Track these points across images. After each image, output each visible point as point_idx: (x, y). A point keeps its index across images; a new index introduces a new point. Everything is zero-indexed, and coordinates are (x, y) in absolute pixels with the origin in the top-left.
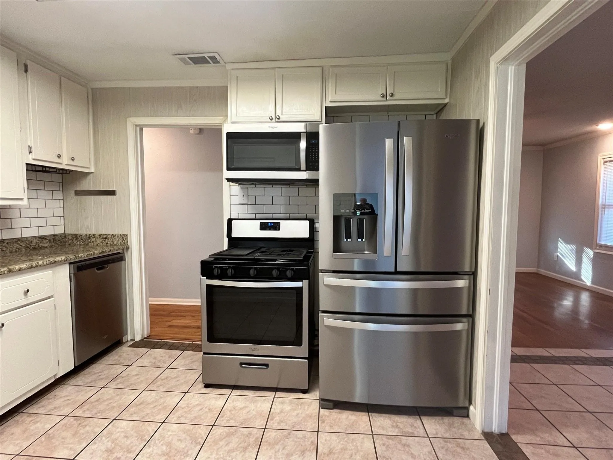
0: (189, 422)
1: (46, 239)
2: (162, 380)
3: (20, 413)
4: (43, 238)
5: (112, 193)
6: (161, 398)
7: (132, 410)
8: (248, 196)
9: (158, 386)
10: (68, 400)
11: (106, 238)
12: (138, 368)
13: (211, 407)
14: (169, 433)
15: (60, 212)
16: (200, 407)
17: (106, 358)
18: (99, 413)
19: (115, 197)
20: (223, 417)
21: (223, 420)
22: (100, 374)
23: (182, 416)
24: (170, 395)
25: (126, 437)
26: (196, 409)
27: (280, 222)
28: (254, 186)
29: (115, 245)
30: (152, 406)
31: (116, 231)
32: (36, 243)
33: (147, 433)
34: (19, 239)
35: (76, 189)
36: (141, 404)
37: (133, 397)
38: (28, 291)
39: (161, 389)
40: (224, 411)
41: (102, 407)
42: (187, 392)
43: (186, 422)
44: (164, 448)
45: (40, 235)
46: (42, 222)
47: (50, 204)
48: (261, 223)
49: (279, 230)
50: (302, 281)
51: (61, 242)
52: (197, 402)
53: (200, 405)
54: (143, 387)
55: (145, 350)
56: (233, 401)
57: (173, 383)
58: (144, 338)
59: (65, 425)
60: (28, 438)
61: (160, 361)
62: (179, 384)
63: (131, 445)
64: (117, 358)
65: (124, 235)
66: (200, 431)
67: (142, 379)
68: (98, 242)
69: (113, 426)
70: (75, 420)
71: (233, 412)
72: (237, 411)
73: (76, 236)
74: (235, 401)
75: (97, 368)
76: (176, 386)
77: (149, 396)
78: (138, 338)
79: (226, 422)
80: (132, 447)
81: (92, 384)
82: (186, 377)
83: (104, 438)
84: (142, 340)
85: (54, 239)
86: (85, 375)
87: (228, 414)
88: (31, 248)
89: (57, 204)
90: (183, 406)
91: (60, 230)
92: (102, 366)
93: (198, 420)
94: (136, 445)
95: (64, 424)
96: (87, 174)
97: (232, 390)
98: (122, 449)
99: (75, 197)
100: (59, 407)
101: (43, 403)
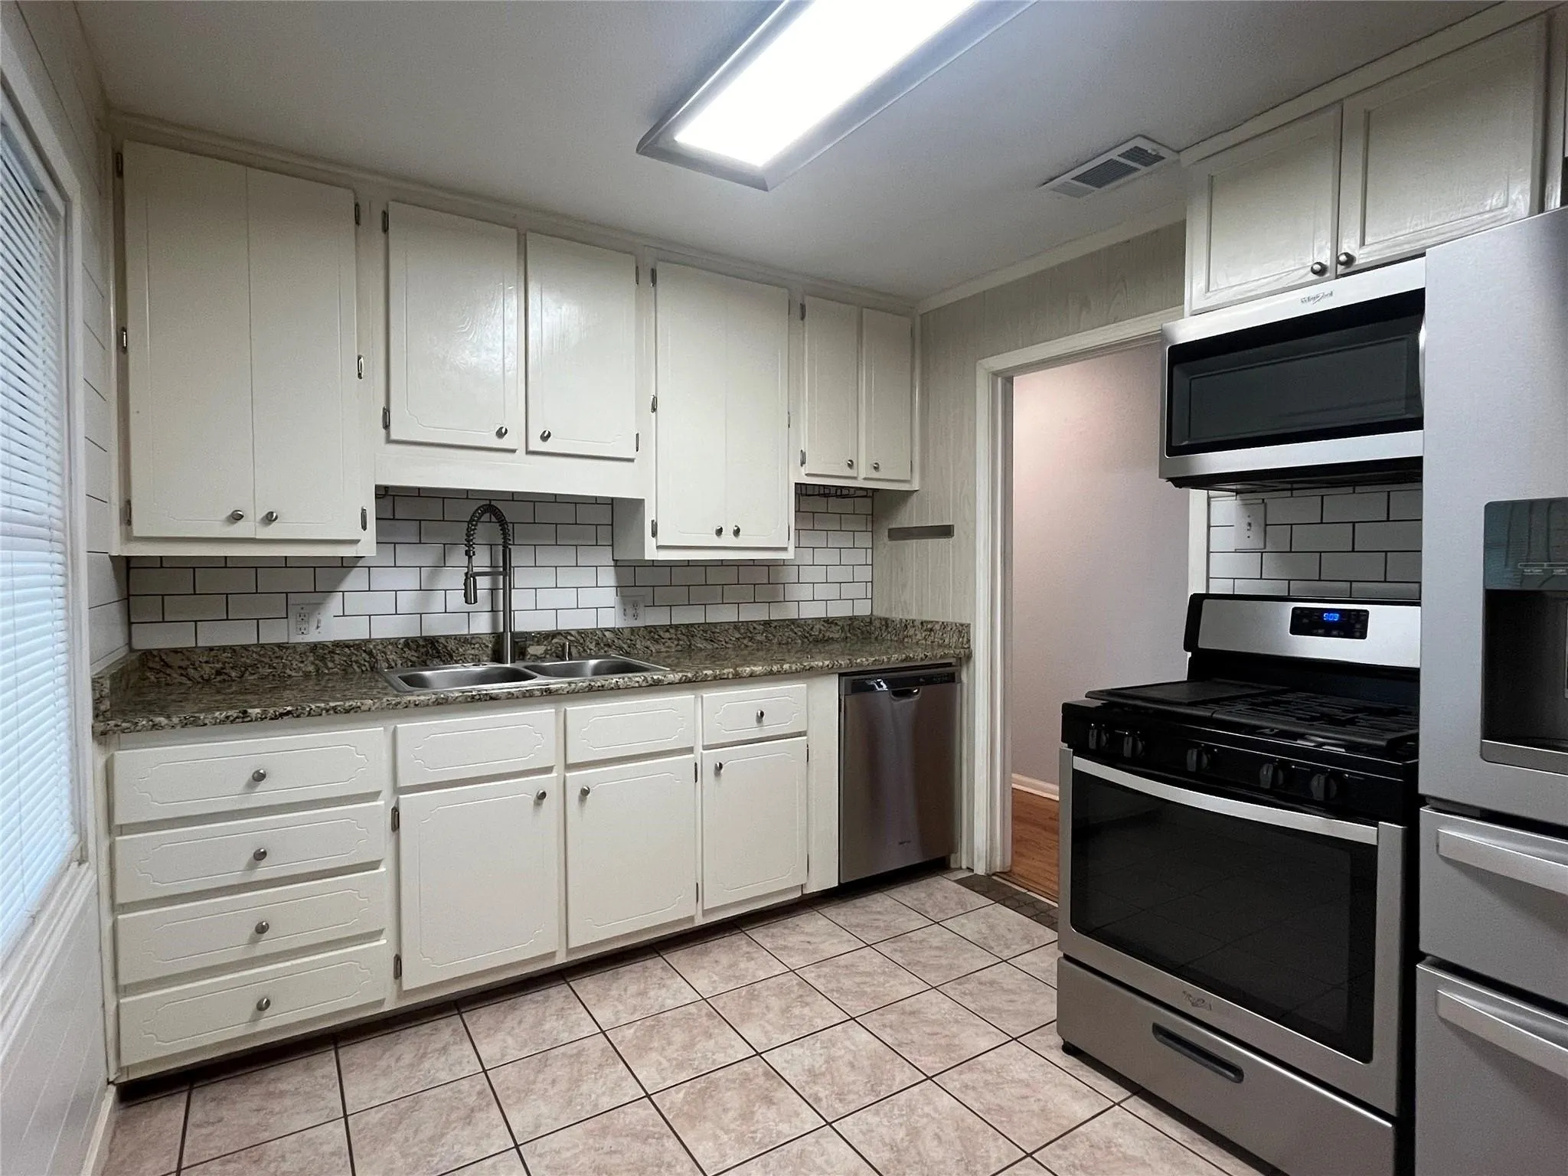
0: (980, 1111)
1: (836, 624)
2: (981, 983)
3: (742, 931)
4: (832, 623)
5: (946, 531)
6: (957, 1021)
7: (892, 1017)
8: (1266, 525)
9: (965, 994)
10: (809, 942)
11: (931, 630)
12: (948, 935)
13: (1050, 1105)
14: (927, 1109)
15: (865, 574)
16: (1025, 1091)
17: (904, 889)
18: (837, 991)
19: (951, 540)
20: (1065, 1148)
21: (1059, 1157)
22: (878, 917)
23: (974, 1088)
24: (977, 1025)
25: (852, 1065)
26: (1012, 1090)
27: (1366, 612)
28: (1288, 493)
29: (945, 646)
30: (928, 1030)
31: (950, 617)
32: (820, 630)
33: (889, 1083)
34: (793, 621)
35: (890, 527)
36: (912, 1013)
37: (907, 991)
38: (762, 714)
39: (967, 1001)
40: (1077, 1136)
41: (847, 983)
42: (1016, 1039)
43: (976, 1107)
44: (901, 1134)
45: (829, 615)
46: (832, 591)
47: (848, 557)
48: (1298, 612)
49: (1363, 636)
50: (1376, 825)
51: (862, 633)
52: (1024, 1076)
53: (1028, 1085)
54: (934, 978)
55: (983, 900)
56: (1116, 1125)
57: (998, 1000)
58: (994, 874)
59: (781, 986)
60: (728, 979)
61: (999, 937)
62: (1009, 1011)
63: (851, 1087)
64: (923, 895)
65: (962, 625)
66: (991, 1144)
67: (944, 962)
68: (919, 637)
69: (844, 1031)
70: (799, 984)
71: (1099, 1154)
72: (1110, 1158)
73: (886, 622)
74: (1122, 1130)
75: (881, 905)
76: (1000, 1012)
77: (936, 1005)
78: (980, 870)
79: (1064, 1166)
80: (849, 1092)
81: (855, 931)
82: (1033, 1002)
83: (818, 1045)
84: (989, 876)
85: (849, 625)
86: (857, 907)
87: (1081, 1149)
88: (811, 640)
89: (860, 556)
90: (988, 1065)
91: (863, 609)
92: (889, 902)
93: (1003, 1119)
94: (857, 1093)
95: (782, 983)
96: (909, 493)
97: (1130, 1094)
98: (832, 1084)
99: (889, 543)
100: (791, 949)
101: (774, 931)
